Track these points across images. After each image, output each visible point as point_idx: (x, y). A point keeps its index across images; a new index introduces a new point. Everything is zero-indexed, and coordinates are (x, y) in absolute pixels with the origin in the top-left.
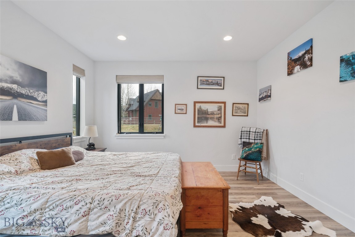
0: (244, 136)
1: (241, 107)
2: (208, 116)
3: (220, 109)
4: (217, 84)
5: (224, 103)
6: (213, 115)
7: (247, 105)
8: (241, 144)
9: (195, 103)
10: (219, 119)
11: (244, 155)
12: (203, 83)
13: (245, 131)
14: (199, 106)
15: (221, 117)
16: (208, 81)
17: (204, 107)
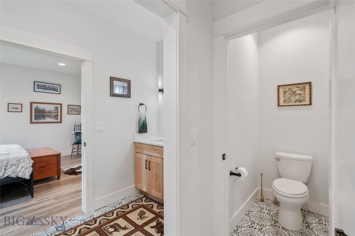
0: (76, 128)
1: (75, 108)
2: (45, 114)
3: (57, 109)
4: (54, 89)
5: (61, 105)
6: (50, 113)
7: (79, 107)
8: (74, 134)
9: (31, 103)
10: (56, 117)
11: (76, 141)
12: (39, 87)
13: (77, 125)
14: (37, 105)
15: (57, 115)
16: (45, 86)
17: (41, 107)
